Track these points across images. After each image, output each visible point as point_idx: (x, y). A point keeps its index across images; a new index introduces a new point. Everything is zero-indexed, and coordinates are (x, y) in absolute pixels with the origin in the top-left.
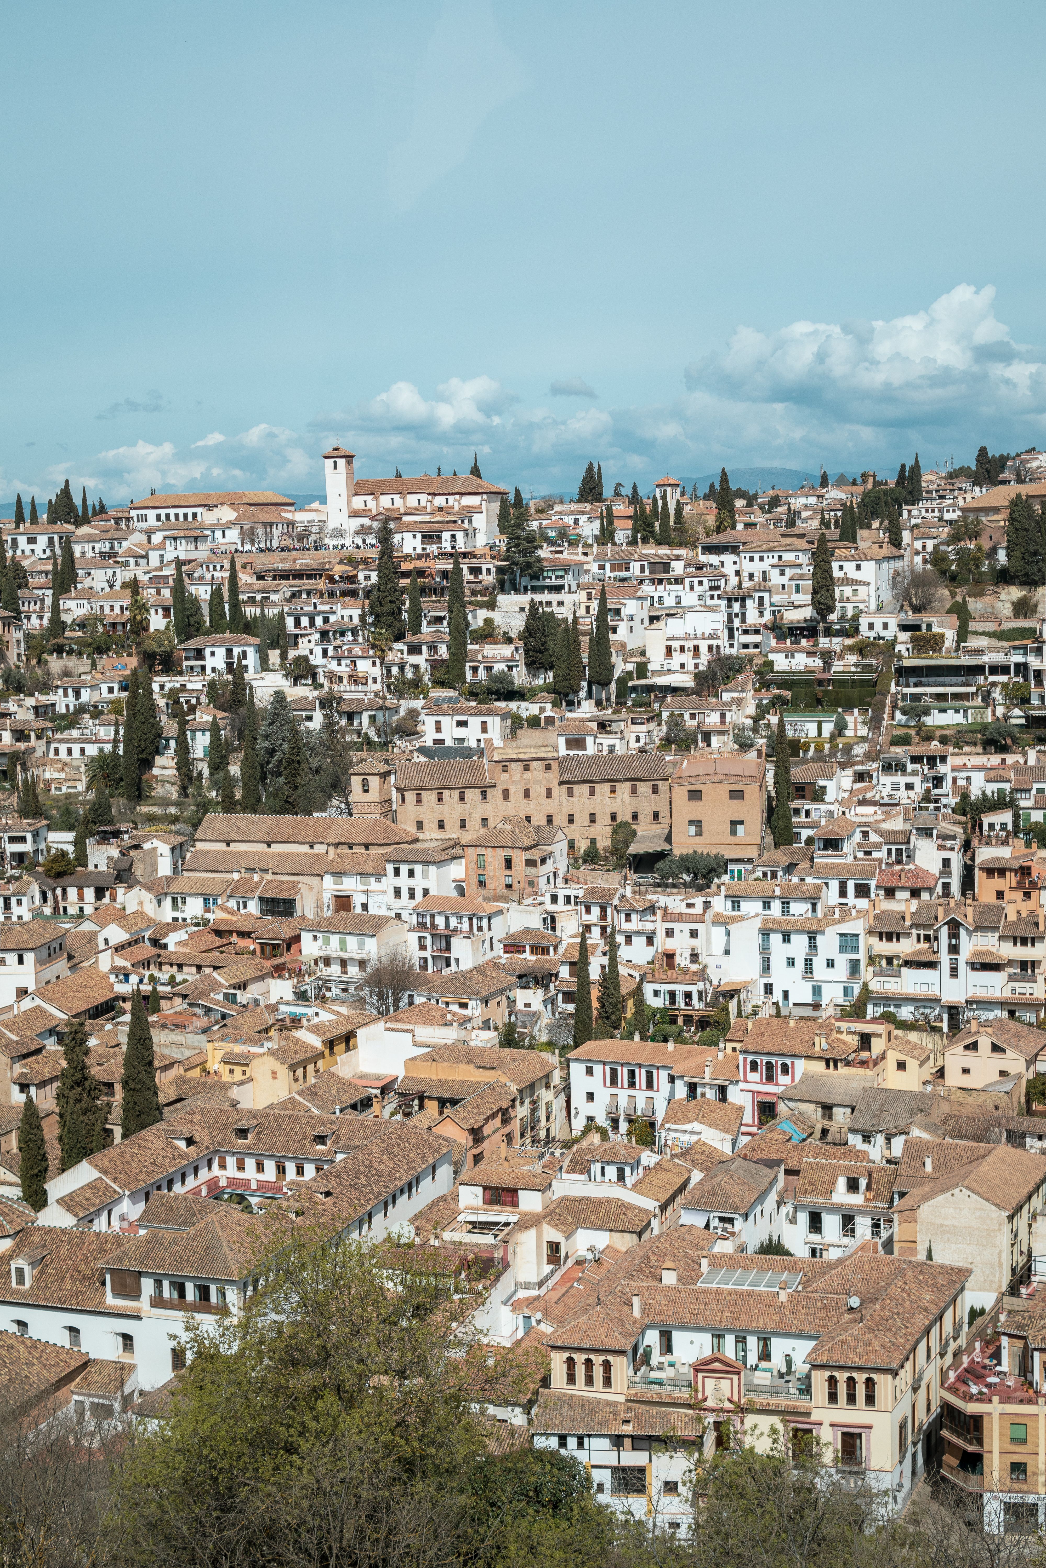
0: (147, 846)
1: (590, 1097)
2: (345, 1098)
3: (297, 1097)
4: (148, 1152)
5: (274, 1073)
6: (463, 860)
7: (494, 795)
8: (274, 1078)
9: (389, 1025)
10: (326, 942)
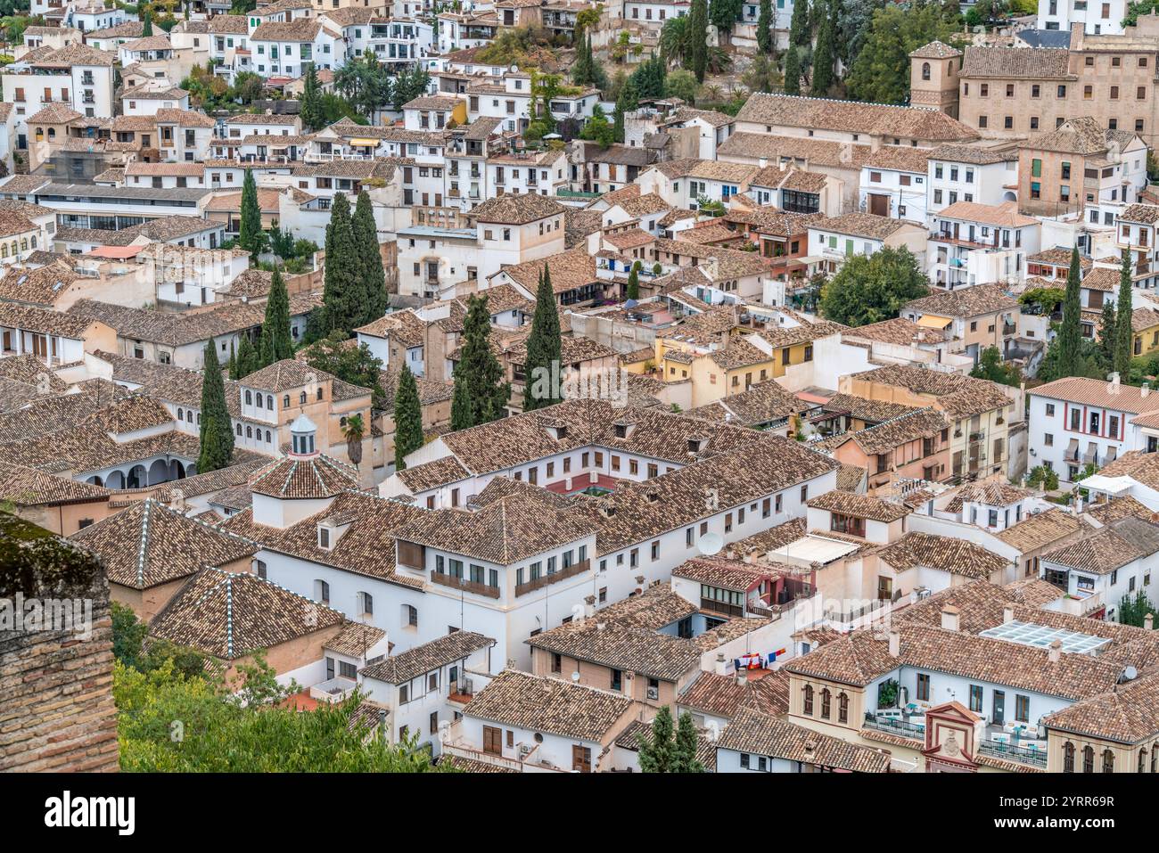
0: (689, 124)
1: (1049, 439)
2: (777, 411)
3: (722, 404)
4: (514, 438)
5: (713, 377)
6: (1017, 164)
7: (1075, 91)
8: (713, 382)
9: (847, 338)
10: (833, 243)
